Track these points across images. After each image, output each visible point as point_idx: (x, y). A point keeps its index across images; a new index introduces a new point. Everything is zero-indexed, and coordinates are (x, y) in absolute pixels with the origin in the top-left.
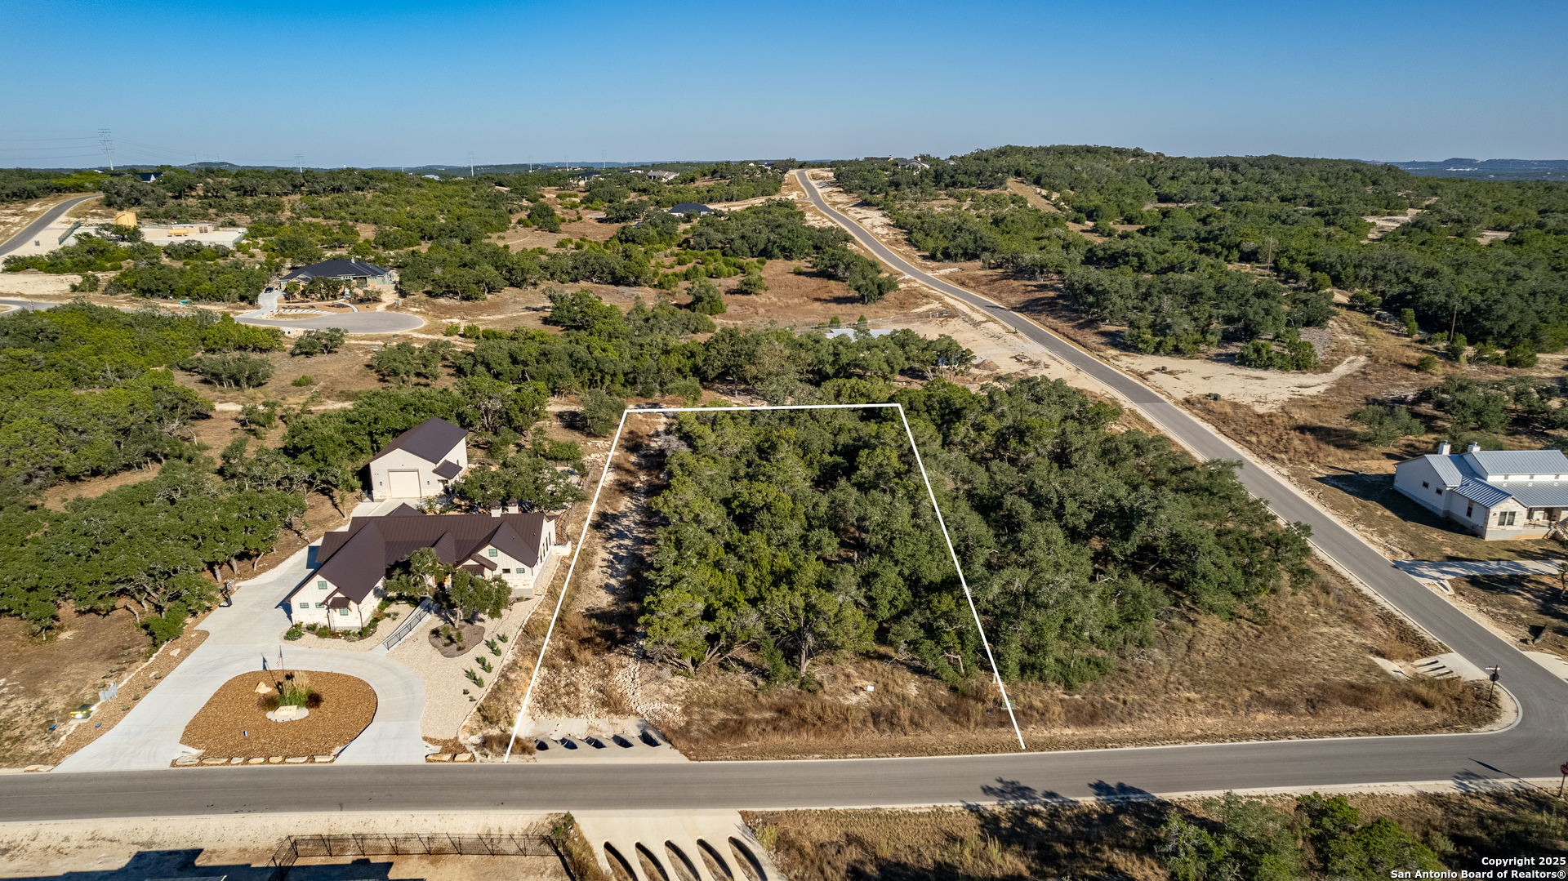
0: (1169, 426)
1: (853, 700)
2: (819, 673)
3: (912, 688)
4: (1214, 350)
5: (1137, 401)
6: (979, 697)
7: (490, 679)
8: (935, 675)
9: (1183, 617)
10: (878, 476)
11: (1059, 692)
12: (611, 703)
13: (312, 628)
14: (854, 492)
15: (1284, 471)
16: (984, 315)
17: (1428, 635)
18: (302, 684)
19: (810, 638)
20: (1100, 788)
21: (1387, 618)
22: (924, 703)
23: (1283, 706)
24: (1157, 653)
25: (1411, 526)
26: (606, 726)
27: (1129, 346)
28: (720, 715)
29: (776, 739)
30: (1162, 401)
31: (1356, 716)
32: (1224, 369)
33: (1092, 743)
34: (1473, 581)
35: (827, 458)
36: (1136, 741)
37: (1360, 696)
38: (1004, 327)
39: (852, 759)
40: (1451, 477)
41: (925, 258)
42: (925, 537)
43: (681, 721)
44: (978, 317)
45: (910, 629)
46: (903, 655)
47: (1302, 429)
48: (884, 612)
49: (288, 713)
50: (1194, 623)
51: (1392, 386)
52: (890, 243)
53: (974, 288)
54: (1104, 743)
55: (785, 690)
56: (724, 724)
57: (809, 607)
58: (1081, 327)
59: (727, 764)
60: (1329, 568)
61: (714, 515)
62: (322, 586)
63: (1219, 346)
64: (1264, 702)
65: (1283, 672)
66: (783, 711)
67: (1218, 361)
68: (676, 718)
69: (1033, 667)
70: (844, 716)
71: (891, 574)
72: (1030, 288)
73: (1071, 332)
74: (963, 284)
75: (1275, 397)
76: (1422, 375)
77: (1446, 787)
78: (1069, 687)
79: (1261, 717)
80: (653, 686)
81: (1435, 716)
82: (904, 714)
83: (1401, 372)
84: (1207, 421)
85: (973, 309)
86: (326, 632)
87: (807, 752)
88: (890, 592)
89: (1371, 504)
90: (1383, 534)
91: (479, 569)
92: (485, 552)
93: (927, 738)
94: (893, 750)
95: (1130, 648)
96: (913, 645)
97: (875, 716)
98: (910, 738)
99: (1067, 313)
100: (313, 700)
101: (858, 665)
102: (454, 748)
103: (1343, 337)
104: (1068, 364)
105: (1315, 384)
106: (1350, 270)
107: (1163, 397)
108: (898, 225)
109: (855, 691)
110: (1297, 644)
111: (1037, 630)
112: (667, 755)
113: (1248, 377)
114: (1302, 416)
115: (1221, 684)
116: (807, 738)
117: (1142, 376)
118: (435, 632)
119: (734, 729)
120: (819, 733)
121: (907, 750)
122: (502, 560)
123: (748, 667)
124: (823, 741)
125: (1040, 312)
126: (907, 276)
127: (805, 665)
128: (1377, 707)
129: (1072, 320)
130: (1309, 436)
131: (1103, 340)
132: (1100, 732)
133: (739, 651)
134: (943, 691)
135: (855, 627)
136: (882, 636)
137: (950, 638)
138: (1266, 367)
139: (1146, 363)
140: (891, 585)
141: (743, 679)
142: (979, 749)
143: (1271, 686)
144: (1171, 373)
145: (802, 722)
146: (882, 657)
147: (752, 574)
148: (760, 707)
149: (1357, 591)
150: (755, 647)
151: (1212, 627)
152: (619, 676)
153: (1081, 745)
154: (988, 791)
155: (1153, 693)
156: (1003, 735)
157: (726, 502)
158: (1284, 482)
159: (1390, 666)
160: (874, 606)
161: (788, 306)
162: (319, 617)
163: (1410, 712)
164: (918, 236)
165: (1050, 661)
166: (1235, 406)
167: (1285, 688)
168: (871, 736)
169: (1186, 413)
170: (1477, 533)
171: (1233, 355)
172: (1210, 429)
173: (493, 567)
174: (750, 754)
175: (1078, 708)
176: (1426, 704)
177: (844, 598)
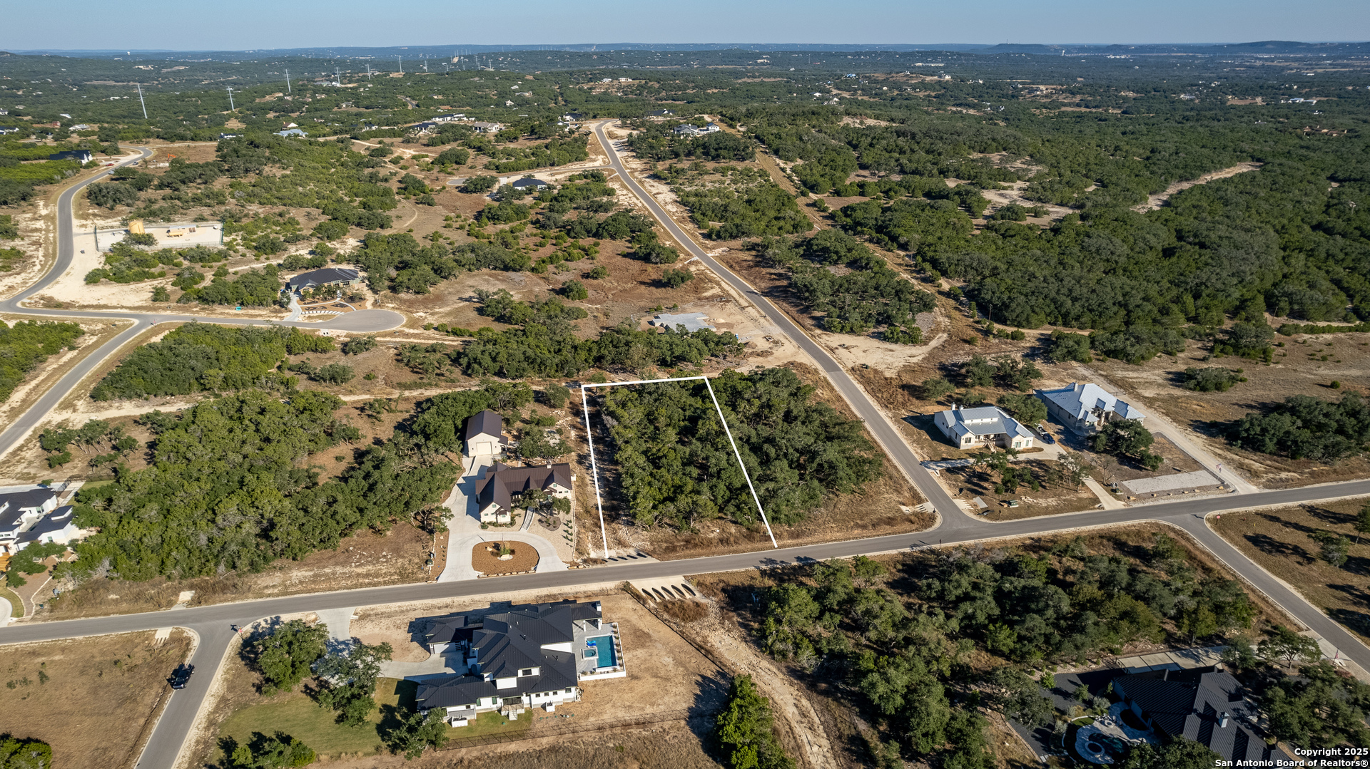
0: (842, 388)
1: (712, 535)
2: (698, 526)
3: (733, 529)
4: (872, 330)
5: (828, 370)
6: (757, 531)
7: (574, 537)
8: (741, 524)
9: (833, 493)
10: (708, 435)
11: (786, 527)
12: (621, 543)
13: (490, 523)
14: (698, 444)
15: (890, 415)
16: (746, 301)
17: (923, 495)
18: (508, 546)
19: (695, 515)
20: (799, 559)
21: (911, 489)
22: (738, 535)
23: (864, 527)
24: (823, 510)
25: (935, 443)
26: (623, 552)
27: (826, 328)
28: (665, 545)
29: (688, 552)
30: (840, 370)
31: (888, 529)
32: (875, 343)
33: (797, 545)
34: (948, 470)
35: (682, 424)
36: (812, 543)
37: (890, 521)
38: (759, 312)
39: (716, 556)
40: (951, 421)
41: (704, 236)
42: (734, 469)
43: (652, 548)
44: (744, 304)
45: (732, 508)
46: (729, 517)
47: (903, 387)
48: (720, 501)
49: (506, 557)
50: (837, 496)
51: (956, 354)
52: (679, 221)
53: (739, 272)
54: (801, 544)
55: (686, 534)
56: (667, 548)
57: (694, 502)
58: (802, 312)
59: (672, 561)
60: (895, 467)
61: (642, 460)
62: (494, 506)
63: (875, 327)
64: (858, 526)
65: (867, 514)
66: (688, 542)
67: (873, 337)
68: (648, 546)
69: (777, 518)
70: (710, 541)
71: (722, 486)
72: (773, 276)
73: (796, 315)
74: (731, 267)
75: (896, 364)
76: (971, 347)
77: (907, 550)
78: (790, 525)
79: (856, 532)
80: (636, 536)
81: (914, 527)
82: (732, 539)
83: (961, 345)
84: (861, 383)
85: (739, 295)
86: (495, 524)
87: (700, 555)
88: (722, 493)
89: (922, 432)
90: (922, 448)
91: (550, 493)
92: (551, 486)
93: (740, 547)
94: (729, 552)
95: (813, 508)
96: (733, 514)
97: (721, 541)
98: (735, 548)
99: (794, 300)
100: (512, 552)
101: (711, 521)
102: (573, 564)
103: (940, 319)
104: (794, 343)
105: (916, 354)
106: (953, 267)
107: (841, 366)
108: (683, 203)
109: (712, 532)
110: (874, 503)
111: (778, 506)
112: (650, 560)
113: (887, 350)
114: (906, 379)
115: (844, 520)
116: (698, 550)
117: (832, 350)
118: (540, 520)
119: (672, 549)
120: (703, 549)
121: (734, 552)
122: (559, 488)
123: (670, 525)
124: (704, 551)
125: (778, 297)
126: (696, 258)
127: (692, 524)
128: (896, 525)
129: (796, 306)
130: (906, 392)
131: (813, 322)
132: (800, 541)
133: (666, 520)
134: (744, 530)
135: (712, 510)
136: (721, 510)
137: (746, 509)
138: (896, 342)
139: (835, 339)
140: (722, 489)
141: (669, 530)
142: (759, 550)
143: (861, 519)
144: (847, 348)
145: (696, 546)
146: (720, 518)
147: (664, 487)
148: (679, 541)
149: (903, 477)
150: (671, 518)
151: (844, 497)
152: (620, 533)
153: (794, 546)
154: (761, 562)
155: (819, 525)
156: (767, 544)
157: (645, 453)
158: (888, 421)
159: (904, 508)
160: (716, 498)
161: (625, 290)
162: (493, 519)
163: (907, 526)
164: (698, 216)
165: (783, 516)
166: (876, 371)
167: (867, 520)
168: (721, 548)
169: (851, 377)
170: (957, 446)
171: (881, 333)
172: (861, 388)
173: (556, 491)
174: (680, 557)
175: (793, 533)
176: (912, 522)
177: (705, 498)
